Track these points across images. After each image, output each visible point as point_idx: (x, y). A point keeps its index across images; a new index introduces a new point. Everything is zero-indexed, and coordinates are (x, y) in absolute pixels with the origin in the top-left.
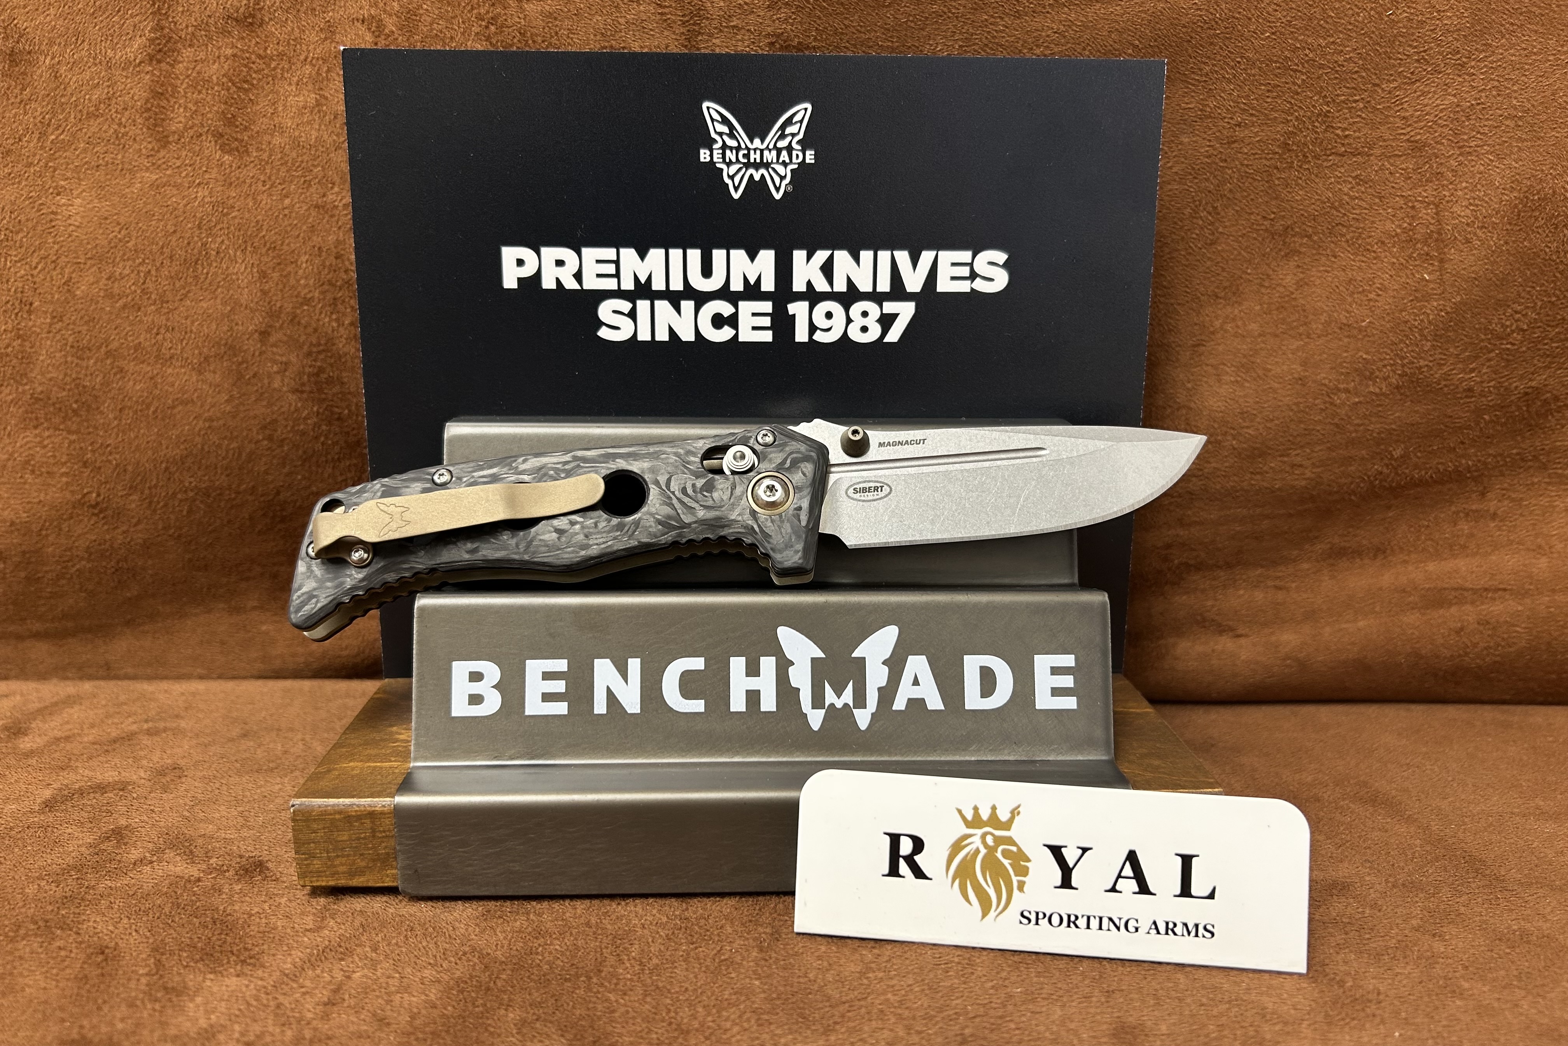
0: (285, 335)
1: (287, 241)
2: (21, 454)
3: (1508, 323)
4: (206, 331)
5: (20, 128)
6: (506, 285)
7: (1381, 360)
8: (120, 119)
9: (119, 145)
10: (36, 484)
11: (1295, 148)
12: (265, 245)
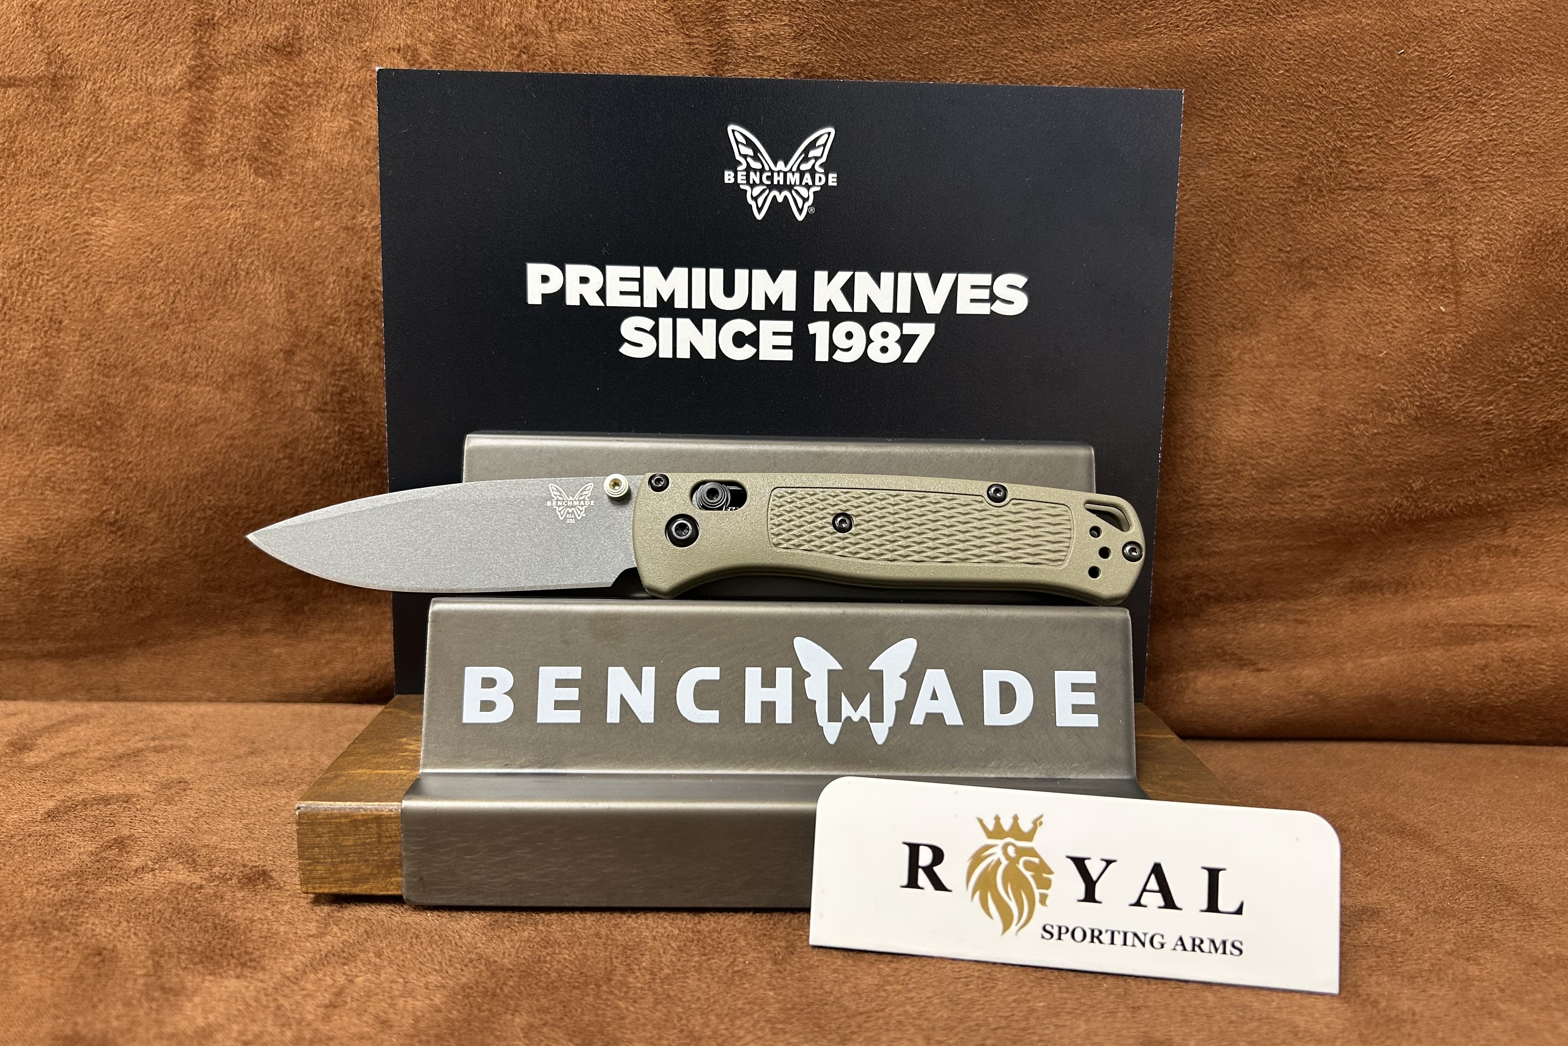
0: (310, 354)
1: (316, 262)
2: (43, 470)
3: (1525, 356)
4: (232, 350)
5: (59, 150)
6: (531, 301)
7: (1399, 392)
8: (158, 143)
9: (155, 168)
10: (55, 500)
11: (1310, 182)
12: (293, 266)
